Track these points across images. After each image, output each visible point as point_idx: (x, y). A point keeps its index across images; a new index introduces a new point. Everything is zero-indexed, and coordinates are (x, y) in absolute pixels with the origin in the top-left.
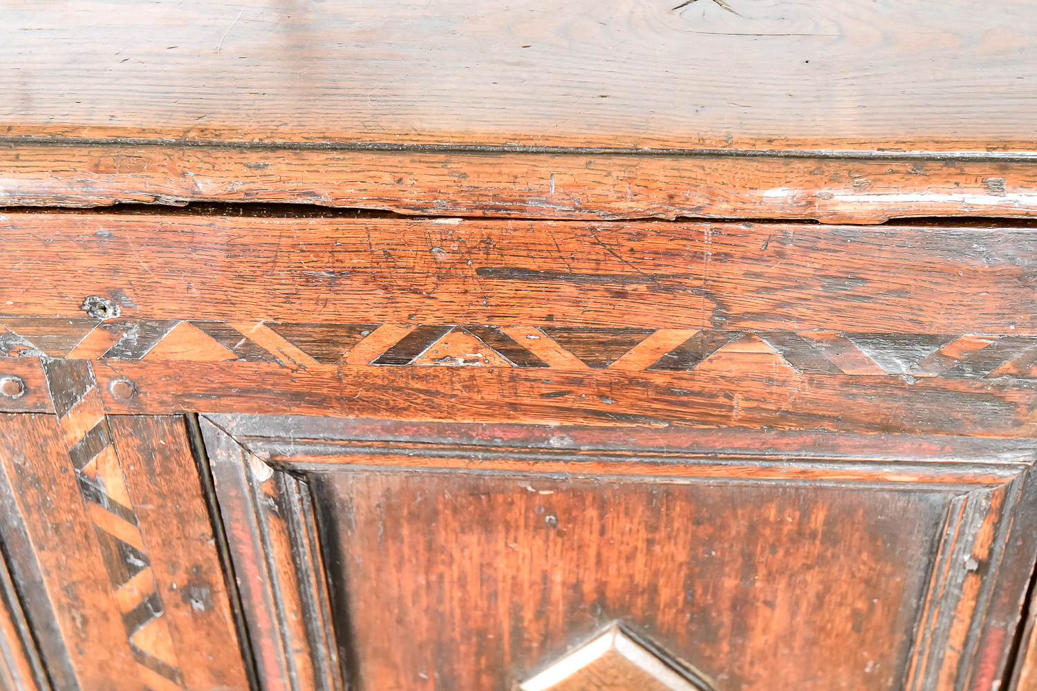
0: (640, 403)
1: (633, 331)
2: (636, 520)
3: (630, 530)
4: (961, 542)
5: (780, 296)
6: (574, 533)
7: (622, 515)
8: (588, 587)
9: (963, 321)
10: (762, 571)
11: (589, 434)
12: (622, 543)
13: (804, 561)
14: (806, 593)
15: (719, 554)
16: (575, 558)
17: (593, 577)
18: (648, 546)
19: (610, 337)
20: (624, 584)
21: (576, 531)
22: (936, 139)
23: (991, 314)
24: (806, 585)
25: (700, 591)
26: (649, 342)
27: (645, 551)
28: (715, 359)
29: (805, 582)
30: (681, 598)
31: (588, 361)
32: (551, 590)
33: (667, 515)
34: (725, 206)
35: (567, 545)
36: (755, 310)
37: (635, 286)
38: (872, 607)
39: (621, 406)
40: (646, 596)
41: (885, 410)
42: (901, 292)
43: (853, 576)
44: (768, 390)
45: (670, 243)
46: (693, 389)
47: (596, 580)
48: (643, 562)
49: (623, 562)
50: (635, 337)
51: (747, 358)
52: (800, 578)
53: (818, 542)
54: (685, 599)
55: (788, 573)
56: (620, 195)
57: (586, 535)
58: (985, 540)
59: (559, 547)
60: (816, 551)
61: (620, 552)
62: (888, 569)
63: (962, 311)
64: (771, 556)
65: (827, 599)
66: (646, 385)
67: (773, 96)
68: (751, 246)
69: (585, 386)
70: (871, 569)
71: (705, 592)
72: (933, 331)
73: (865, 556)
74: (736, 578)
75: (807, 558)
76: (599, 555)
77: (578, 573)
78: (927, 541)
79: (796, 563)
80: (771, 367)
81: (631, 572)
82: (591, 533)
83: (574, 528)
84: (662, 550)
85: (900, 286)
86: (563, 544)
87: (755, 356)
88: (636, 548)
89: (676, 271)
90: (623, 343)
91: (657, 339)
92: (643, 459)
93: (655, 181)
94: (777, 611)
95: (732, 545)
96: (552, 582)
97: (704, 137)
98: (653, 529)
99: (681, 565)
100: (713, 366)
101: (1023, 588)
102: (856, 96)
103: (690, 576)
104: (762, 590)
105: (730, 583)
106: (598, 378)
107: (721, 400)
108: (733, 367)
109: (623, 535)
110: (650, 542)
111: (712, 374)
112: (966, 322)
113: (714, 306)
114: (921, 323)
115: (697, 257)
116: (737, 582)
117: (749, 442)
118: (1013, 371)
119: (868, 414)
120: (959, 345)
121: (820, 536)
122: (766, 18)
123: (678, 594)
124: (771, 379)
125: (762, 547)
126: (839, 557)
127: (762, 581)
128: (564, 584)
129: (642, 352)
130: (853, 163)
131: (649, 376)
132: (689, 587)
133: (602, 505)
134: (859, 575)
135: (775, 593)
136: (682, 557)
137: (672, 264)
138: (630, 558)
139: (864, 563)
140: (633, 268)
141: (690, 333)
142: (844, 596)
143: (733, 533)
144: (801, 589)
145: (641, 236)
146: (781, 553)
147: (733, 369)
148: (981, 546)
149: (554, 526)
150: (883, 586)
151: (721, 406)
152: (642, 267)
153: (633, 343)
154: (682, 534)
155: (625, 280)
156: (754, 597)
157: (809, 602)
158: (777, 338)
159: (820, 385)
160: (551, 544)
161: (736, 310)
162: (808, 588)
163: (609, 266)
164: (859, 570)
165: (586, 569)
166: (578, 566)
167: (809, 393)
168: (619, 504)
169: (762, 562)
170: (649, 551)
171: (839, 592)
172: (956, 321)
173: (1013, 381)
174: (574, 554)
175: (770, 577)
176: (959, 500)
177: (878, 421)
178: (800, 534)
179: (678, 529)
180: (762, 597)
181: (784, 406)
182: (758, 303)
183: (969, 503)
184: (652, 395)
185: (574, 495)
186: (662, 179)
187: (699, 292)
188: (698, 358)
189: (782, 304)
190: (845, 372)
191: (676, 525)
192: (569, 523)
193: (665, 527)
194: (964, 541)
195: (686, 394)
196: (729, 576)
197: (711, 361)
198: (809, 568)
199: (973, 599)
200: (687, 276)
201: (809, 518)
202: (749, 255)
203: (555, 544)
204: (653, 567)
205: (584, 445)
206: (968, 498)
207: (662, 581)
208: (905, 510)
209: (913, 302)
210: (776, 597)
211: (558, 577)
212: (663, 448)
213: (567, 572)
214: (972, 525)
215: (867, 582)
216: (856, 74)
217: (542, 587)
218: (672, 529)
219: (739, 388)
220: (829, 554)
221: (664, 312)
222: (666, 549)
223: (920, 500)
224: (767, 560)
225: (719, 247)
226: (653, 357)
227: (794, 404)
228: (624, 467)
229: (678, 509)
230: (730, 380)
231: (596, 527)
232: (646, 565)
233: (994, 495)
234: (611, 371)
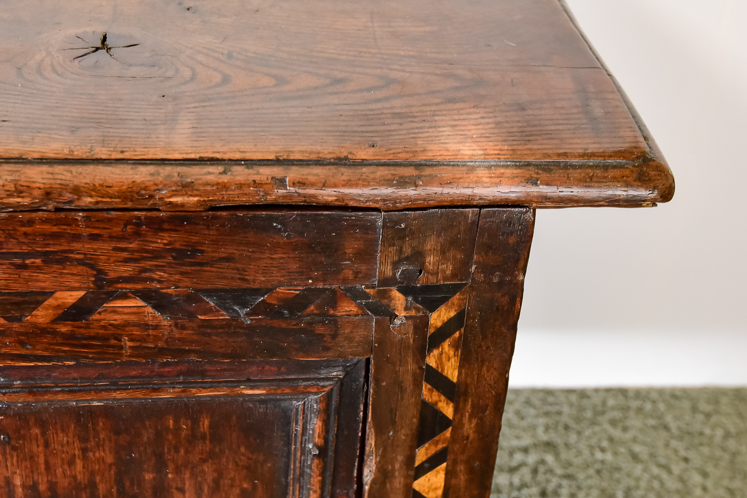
0: (51, 347)
1: (37, 293)
2: (71, 434)
3: (68, 442)
4: (306, 436)
5: (143, 264)
6: (24, 447)
7: (59, 432)
8: (42, 487)
9: (275, 278)
10: (171, 466)
11: (19, 372)
12: (63, 452)
13: (201, 456)
14: (206, 480)
15: (137, 455)
16: (29, 466)
17: (45, 479)
18: (83, 453)
19: (20, 299)
20: (70, 483)
21: (26, 446)
22: (241, 150)
23: (294, 272)
24: (205, 474)
25: (128, 484)
26: (51, 301)
27: (81, 457)
28: (103, 311)
29: (203, 472)
30: (114, 490)
31: (7, 317)
32: (14, 491)
33: (94, 429)
34: (89, 200)
35: (21, 456)
36: (126, 274)
37: (32, 260)
38: (254, 487)
39: (38, 350)
40: (88, 490)
41: (233, 344)
42: (228, 259)
43: (237, 465)
44: (146, 333)
45: (55, 228)
46: (90, 334)
47: (48, 481)
48: (82, 465)
49: (66, 467)
50: (40, 298)
51: (126, 310)
52: (200, 468)
53: (208, 442)
54: (118, 490)
55: (190, 466)
56: (9, 193)
57: (35, 448)
58: (321, 433)
59: (15, 459)
60: (208, 449)
61: (63, 459)
62: (261, 458)
63: (274, 271)
64: (175, 455)
65: (222, 483)
66: (55, 333)
67: (132, 120)
68: (115, 229)
69: (7, 336)
70: (249, 459)
71: (132, 484)
72: (257, 286)
73: (243, 449)
74: (153, 473)
75: (202, 454)
76: (47, 463)
77: (33, 477)
78: (284, 436)
79: (195, 458)
80: (145, 316)
81: (73, 473)
82: (38, 446)
83: (24, 444)
84: (94, 455)
85: (227, 255)
86: (18, 456)
87: (132, 309)
88: (75, 455)
89: (61, 248)
90: (30, 303)
91: (56, 299)
92: (64, 388)
93: (34, 182)
94: (187, 495)
95: (146, 448)
96: (14, 486)
97: (74, 150)
98: (84, 440)
99: (110, 465)
100: (102, 317)
101: (354, 465)
102: (192, 120)
103: (119, 473)
104: (173, 479)
105: (149, 476)
106: (17, 330)
107: (113, 342)
108: (117, 317)
109: (62, 446)
110: (84, 451)
111: (102, 323)
112: (278, 278)
113: (95, 273)
114: (246, 280)
115: (77, 237)
116: (154, 475)
117: (140, 372)
118: (316, 312)
119: (221, 347)
120: (276, 295)
121: (208, 437)
122: (142, 65)
123: (112, 487)
124: (147, 325)
125: (168, 448)
126: (224, 452)
127: (171, 473)
128: (23, 486)
129: (47, 309)
130: (182, 167)
131: (55, 326)
132: (119, 482)
133: (43, 425)
134: (241, 464)
135: (183, 481)
136: (110, 459)
137: (58, 243)
138: (71, 463)
139: (243, 455)
140: (29, 247)
141: (82, 293)
142: (233, 479)
143: (145, 439)
144: (202, 477)
145: (31, 222)
146: (182, 451)
147: (118, 319)
148: (319, 437)
149: (9, 443)
150: (260, 470)
151: (113, 346)
152: (36, 246)
153: (39, 303)
154: (107, 442)
155: (24, 256)
156: (169, 484)
157: (209, 486)
158: (145, 296)
159: (183, 328)
160: (9, 457)
161: (112, 275)
162: (206, 476)
163: (10, 246)
164: (241, 460)
165: (38, 474)
166: (32, 472)
167: (177, 334)
168: (56, 423)
169: (170, 459)
170: (85, 458)
171: (229, 477)
172: (271, 278)
173: (317, 318)
174: (28, 464)
175: (178, 470)
176: (299, 405)
177: (229, 352)
178: (194, 437)
179: (104, 439)
180: (174, 485)
181: (160, 344)
182: (127, 270)
183: (306, 407)
184: (59, 340)
185: (19, 419)
186: (41, 181)
187: (81, 262)
188: (91, 312)
189: (145, 270)
190: (199, 317)
191: (102, 436)
192: (20, 440)
193: (94, 438)
194: (308, 434)
195: (85, 339)
196: (148, 472)
197: (100, 313)
198: (204, 461)
199: (320, 476)
200: (71, 252)
201: (199, 425)
202: (114, 234)
203: (12, 457)
204: (90, 469)
205: (16, 380)
206: (305, 403)
207: (98, 478)
208: (266, 414)
209: (239, 266)
210: (185, 484)
211: (18, 481)
212: (77, 379)
213: (24, 477)
214: (312, 422)
215: (247, 468)
216: (196, 105)
217: (7, 490)
218: (99, 439)
219: (124, 333)
220: (217, 450)
221: (58, 279)
222: (97, 455)
223: (275, 407)
224: (173, 457)
225: (91, 230)
226: (55, 312)
227: (166, 342)
228: (49, 395)
229: (101, 424)
230: (116, 326)
231: (41, 441)
232: (84, 467)
233: (320, 400)
234: (26, 324)
